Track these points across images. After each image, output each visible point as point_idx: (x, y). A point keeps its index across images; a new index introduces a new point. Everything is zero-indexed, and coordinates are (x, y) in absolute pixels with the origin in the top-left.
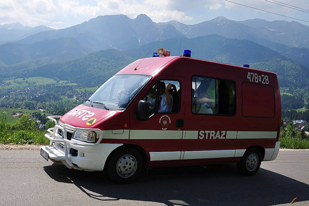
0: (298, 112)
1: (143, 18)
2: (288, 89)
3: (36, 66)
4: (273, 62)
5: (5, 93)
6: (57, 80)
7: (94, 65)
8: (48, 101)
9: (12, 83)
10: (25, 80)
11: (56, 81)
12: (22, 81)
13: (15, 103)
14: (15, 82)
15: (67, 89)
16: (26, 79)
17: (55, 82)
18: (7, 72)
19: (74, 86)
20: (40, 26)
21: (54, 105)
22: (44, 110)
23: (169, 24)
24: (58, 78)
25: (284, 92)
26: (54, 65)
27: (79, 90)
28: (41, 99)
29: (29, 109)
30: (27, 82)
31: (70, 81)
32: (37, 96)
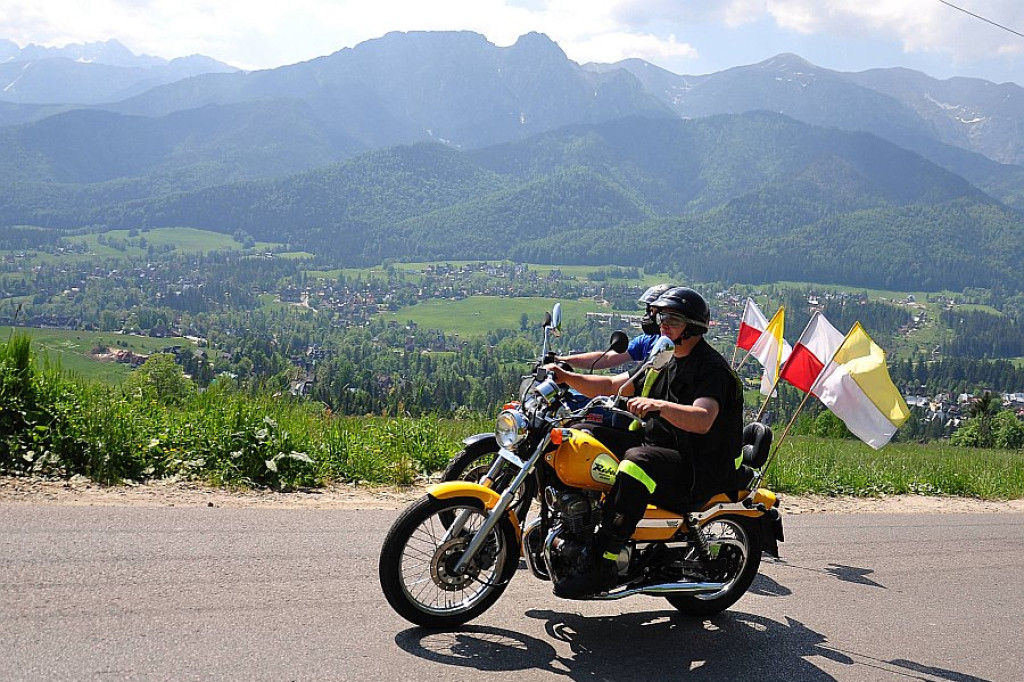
0: (1017, 367)
1: (537, 46)
2: (988, 294)
3: (174, 189)
4: (947, 208)
5: (70, 279)
6: (246, 239)
7: (370, 194)
8: (214, 309)
9: (93, 246)
10: (138, 238)
11: (242, 245)
12: (126, 241)
13: (102, 313)
14: (103, 244)
15: (280, 270)
16: (141, 235)
17: (238, 246)
18: (75, 209)
19: (302, 259)
20: (192, 56)
21: (235, 323)
22: (204, 340)
23: (621, 69)
24: (250, 234)
25: (977, 302)
26: (235, 191)
27: (320, 276)
28: (192, 303)
29: (153, 334)
30: (143, 244)
31: (288, 245)
32: (178, 293)
